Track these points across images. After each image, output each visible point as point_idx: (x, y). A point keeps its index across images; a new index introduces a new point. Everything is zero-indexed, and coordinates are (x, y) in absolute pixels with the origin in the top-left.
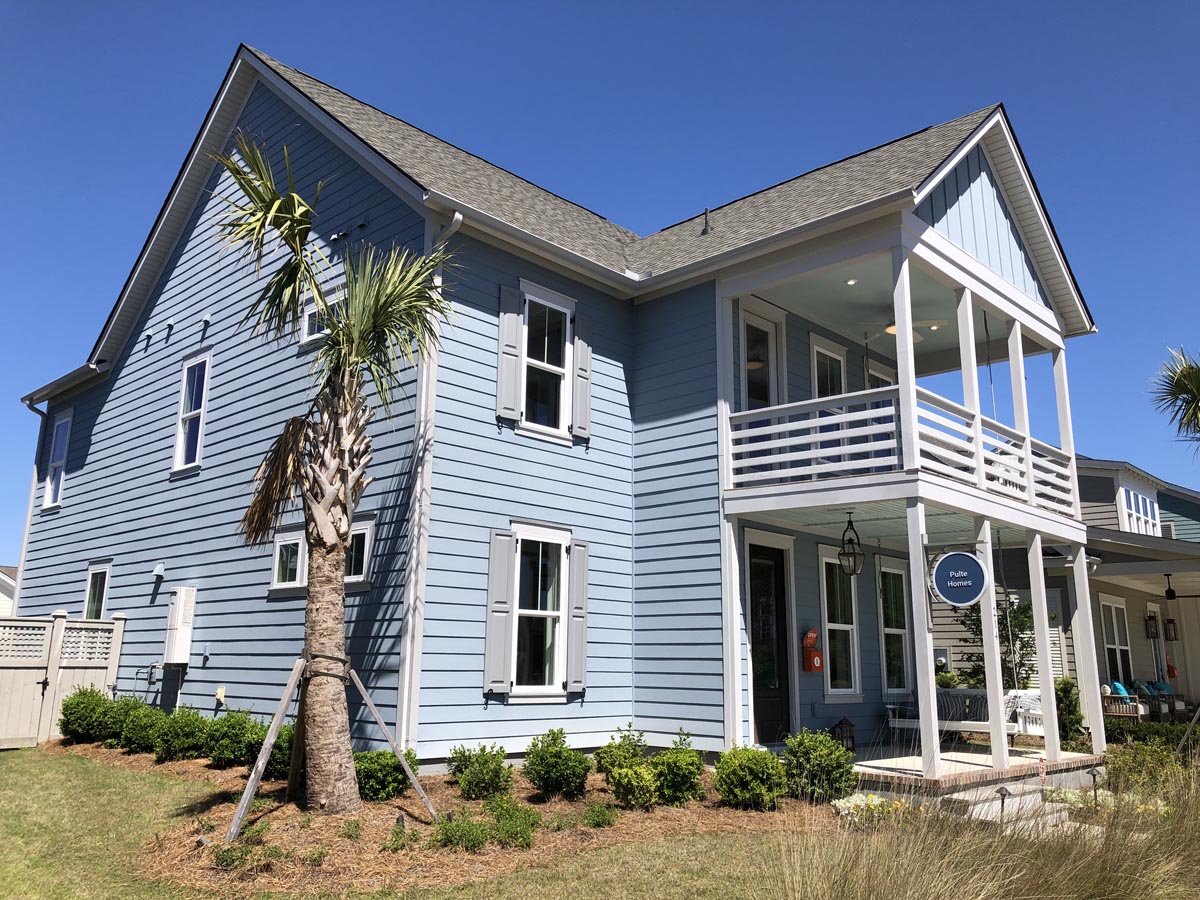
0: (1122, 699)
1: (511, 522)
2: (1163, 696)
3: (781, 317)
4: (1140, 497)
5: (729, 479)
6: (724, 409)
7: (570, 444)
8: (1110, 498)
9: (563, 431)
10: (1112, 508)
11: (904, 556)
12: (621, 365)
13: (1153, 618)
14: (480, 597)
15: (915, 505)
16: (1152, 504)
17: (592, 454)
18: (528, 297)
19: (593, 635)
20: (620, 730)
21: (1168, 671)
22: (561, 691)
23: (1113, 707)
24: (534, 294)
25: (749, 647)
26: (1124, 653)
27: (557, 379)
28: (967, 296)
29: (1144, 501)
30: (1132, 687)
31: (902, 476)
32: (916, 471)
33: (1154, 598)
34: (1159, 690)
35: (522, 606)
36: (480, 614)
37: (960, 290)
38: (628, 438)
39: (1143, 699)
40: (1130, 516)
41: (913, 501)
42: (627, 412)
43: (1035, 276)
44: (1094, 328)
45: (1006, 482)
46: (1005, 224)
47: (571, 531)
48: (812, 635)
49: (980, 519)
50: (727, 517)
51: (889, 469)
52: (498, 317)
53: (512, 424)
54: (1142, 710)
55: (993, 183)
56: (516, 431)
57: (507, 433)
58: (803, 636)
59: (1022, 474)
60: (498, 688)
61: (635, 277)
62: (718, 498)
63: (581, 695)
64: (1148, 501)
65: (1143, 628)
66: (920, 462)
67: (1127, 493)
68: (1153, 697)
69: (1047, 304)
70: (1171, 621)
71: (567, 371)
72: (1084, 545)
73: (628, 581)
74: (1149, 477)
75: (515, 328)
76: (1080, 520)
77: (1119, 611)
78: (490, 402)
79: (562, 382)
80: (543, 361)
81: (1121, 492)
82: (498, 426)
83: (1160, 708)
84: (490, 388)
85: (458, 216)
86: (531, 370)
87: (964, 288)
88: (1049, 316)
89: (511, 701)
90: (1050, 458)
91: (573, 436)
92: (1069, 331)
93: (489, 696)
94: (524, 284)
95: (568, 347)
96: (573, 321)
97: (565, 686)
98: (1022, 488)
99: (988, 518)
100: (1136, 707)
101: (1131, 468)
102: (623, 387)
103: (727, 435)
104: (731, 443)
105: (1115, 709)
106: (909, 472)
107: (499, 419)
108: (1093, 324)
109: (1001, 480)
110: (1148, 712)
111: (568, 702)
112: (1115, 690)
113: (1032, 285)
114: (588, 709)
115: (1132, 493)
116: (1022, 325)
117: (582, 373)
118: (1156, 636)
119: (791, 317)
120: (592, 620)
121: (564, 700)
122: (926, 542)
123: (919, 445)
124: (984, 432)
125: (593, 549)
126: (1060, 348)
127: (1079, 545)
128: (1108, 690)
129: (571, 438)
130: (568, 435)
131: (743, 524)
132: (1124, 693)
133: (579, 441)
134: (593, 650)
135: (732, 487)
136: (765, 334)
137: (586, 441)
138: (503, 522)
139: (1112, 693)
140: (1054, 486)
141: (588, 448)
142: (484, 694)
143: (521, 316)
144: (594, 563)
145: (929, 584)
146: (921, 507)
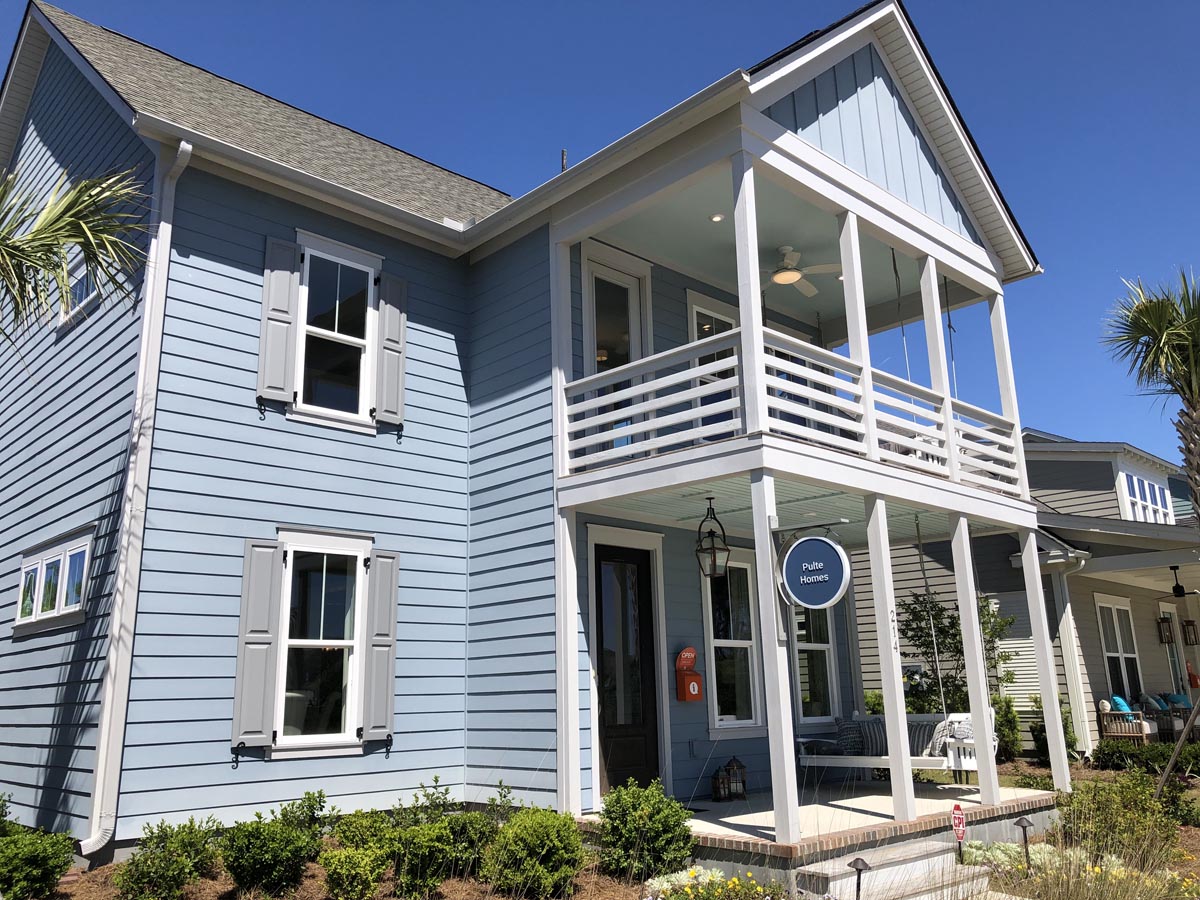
0: (1123, 716)
1: (278, 529)
2: (1178, 710)
3: (646, 270)
4: (1146, 483)
5: (564, 464)
6: (559, 379)
7: (374, 432)
8: (1109, 484)
9: (363, 416)
10: (1113, 496)
11: (750, 544)
12: (453, 337)
13: (1165, 620)
14: (230, 626)
15: (760, 479)
16: (1162, 491)
17: (406, 444)
18: (309, 252)
19: (403, 668)
20: (423, 787)
21: (1190, 680)
22: (355, 740)
23: (1114, 726)
24: (314, 247)
25: (593, 673)
26: (1131, 663)
27: (356, 353)
28: (852, 221)
29: (1152, 487)
30: (1137, 701)
31: (746, 443)
32: (760, 434)
33: (1162, 597)
34: (1173, 703)
35: (291, 636)
36: (229, 646)
37: (842, 214)
38: (463, 424)
39: (1150, 714)
40: (1133, 504)
41: (757, 474)
42: (461, 393)
43: (957, 206)
44: (1038, 268)
45: (926, 456)
46: (911, 142)
47: (373, 539)
48: (687, 655)
49: (871, 498)
50: (562, 511)
51: (728, 435)
52: (262, 275)
53: (282, 407)
54: (1148, 728)
55: (894, 91)
56: (288, 416)
57: (273, 418)
58: (675, 655)
59: (941, 443)
60: (251, 741)
61: (459, 226)
62: (552, 488)
63: (386, 744)
64: (1157, 487)
65: (1154, 632)
66: (765, 423)
67: (1130, 479)
68: (1166, 713)
69: (977, 240)
70: (1190, 623)
71: (370, 345)
72: (1036, 531)
73: (461, 599)
74: (1156, 460)
75: (290, 291)
76: (1029, 499)
77: (1123, 614)
78: (248, 380)
79: (363, 356)
80: (334, 330)
81: (1121, 479)
82: (260, 410)
83: (1172, 725)
84: (250, 362)
85: (186, 146)
86: (311, 340)
87: (846, 212)
88: (980, 255)
89: (275, 756)
90: (990, 427)
91: (378, 422)
92: (1009, 275)
93: (240, 751)
94: (303, 236)
95: (371, 315)
96: (377, 281)
97: (360, 732)
98: (942, 461)
99: (882, 496)
100: (1140, 725)
101: (1130, 449)
102: (455, 362)
103: (563, 409)
104: (566, 419)
105: (1117, 728)
106: (753, 436)
107: (261, 401)
108: (1037, 263)
109: (919, 454)
110: (1157, 730)
111: (366, 753)
112: (1115, 706)
113: (954, 217)
114: (395, 760)
115: (1135, 479)
116: (938, 262)
117: (390, 345)
118: (1171, 641)
119: (657, 269)
120: (403, 649)
121: (360, 751)
122: (775, 525)
123: (765, 401)
124: (876, 388)
125: (405, 561)
126: (996, 294)
127: (1028, 530)
128: (1107, 706)
129: (374, 424)
130: (368, 420)
131: (583, 520)
132: (1126, 709)
133: (384, 427)
134: (403, 686)
135: (567, 473)
136: (624, 292)
137: (399, 428)
138: (268, 531)
139: (1112, 710)
140: (998, 461)
141: (400, 437)
142: (232, 749)
143: (297, 275)
144: (406, 578)
145: (780, 581)
146: (768, 482)
